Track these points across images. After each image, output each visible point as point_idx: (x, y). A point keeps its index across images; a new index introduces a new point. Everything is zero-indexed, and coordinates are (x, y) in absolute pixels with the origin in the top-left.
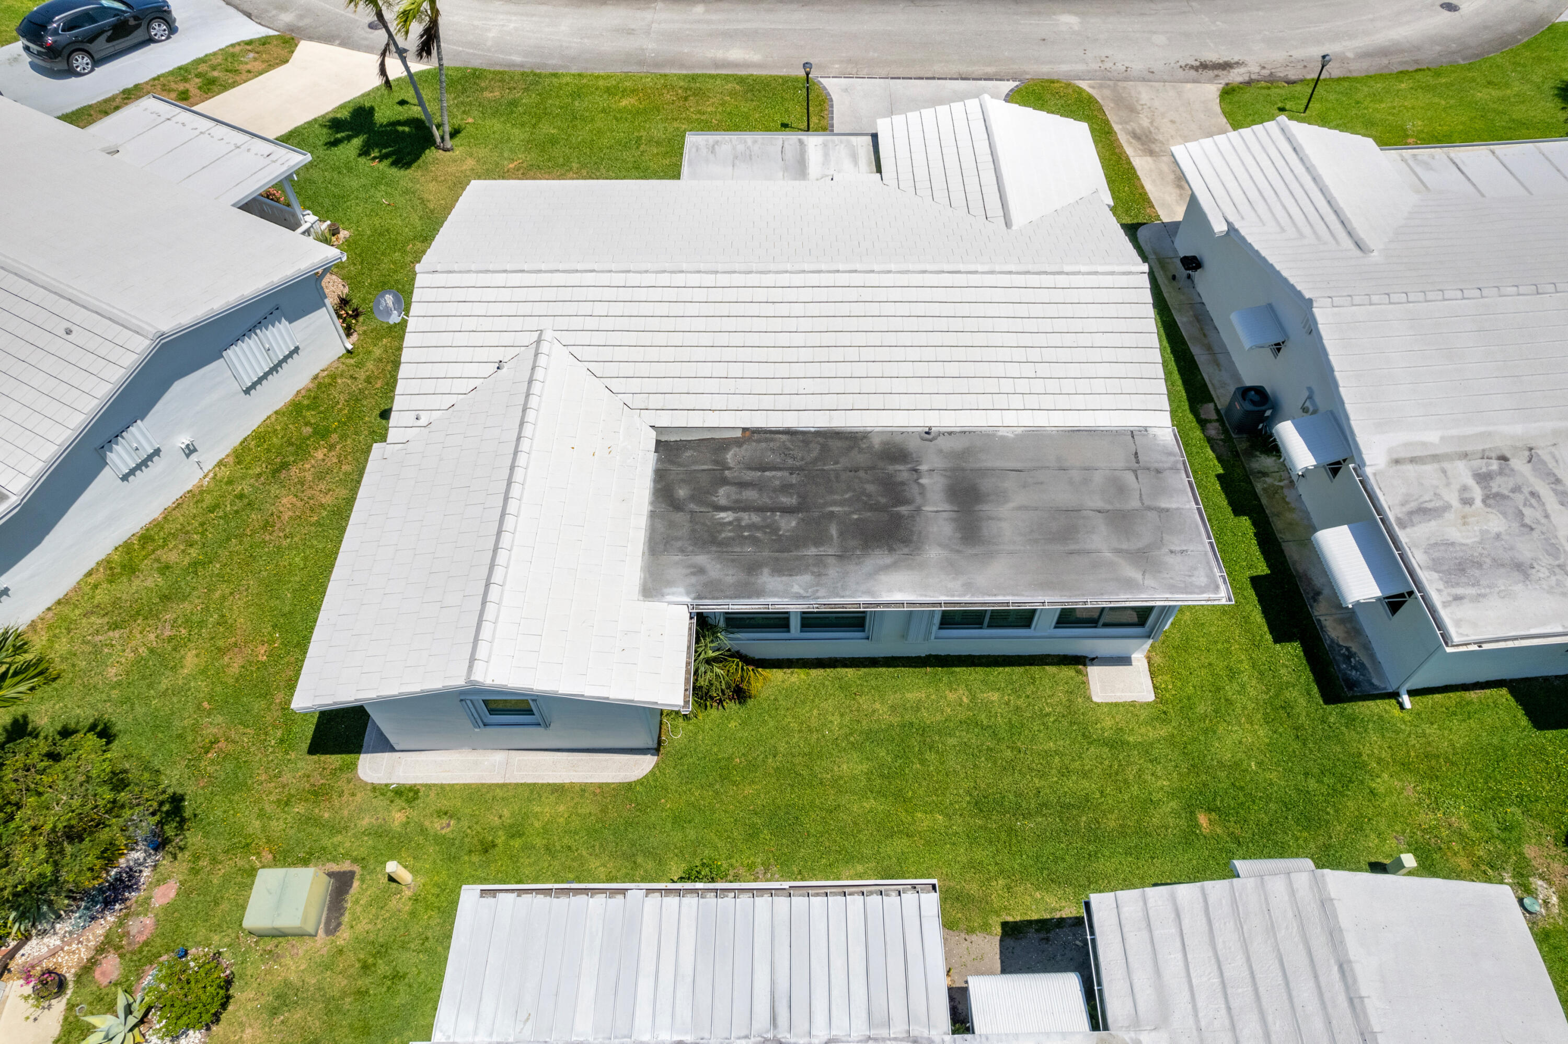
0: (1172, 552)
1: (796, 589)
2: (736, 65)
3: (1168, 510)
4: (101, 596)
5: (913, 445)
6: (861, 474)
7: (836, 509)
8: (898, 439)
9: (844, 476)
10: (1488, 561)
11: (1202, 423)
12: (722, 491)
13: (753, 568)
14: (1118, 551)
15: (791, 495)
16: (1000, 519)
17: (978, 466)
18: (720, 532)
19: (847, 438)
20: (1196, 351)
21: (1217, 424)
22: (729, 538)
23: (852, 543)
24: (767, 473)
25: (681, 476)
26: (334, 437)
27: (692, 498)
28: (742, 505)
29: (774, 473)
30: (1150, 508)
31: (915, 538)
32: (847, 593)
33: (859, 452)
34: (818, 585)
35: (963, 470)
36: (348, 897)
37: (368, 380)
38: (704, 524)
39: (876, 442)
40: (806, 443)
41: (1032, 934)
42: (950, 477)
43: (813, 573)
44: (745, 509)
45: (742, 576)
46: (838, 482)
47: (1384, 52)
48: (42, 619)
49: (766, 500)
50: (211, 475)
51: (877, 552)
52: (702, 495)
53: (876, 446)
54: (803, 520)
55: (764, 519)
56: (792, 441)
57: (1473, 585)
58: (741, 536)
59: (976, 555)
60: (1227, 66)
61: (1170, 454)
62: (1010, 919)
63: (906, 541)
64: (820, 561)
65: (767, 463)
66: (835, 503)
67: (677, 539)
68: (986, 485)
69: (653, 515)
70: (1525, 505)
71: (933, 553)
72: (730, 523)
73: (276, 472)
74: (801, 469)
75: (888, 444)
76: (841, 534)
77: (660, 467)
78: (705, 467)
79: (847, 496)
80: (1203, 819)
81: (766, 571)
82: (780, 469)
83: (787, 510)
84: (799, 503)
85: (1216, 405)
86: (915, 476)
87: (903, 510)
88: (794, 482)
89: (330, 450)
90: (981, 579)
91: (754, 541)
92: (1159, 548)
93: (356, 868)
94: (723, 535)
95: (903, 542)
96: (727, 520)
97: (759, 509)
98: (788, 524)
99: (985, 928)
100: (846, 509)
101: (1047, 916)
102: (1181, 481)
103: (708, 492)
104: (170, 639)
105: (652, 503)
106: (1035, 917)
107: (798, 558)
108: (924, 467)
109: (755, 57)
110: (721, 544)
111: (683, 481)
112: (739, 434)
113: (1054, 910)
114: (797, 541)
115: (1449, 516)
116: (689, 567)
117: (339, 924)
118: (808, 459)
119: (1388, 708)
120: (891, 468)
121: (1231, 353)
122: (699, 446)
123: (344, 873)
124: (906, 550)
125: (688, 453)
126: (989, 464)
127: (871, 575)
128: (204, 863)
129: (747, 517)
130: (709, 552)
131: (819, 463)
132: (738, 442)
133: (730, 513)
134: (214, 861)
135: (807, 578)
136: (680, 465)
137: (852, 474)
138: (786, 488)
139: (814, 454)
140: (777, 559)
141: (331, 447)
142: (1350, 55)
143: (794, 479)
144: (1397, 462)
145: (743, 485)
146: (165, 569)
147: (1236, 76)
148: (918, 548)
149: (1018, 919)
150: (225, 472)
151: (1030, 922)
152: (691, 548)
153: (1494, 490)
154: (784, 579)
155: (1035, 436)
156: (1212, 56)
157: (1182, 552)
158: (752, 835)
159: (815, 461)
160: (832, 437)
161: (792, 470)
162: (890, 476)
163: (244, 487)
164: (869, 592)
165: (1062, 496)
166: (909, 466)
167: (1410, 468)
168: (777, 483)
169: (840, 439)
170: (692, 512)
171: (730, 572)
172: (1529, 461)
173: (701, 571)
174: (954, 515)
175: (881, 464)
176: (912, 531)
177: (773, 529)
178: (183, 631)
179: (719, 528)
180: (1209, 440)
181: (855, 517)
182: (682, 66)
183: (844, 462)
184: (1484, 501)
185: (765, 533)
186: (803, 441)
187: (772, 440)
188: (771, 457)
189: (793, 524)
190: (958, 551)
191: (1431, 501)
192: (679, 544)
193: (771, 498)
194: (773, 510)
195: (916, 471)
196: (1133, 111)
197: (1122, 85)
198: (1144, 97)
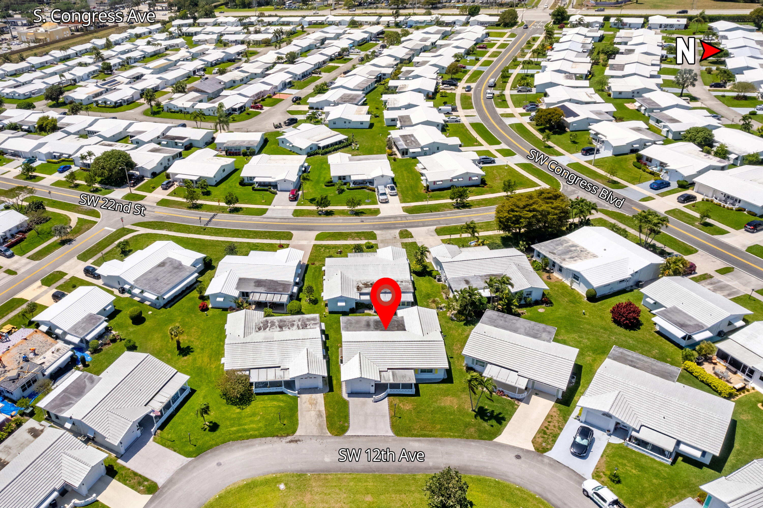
2: (415, 441)
3: (345, 324)
12: (397, 325)
14: (351, 320)
16: (365, 323)
17: (367, 328)
18: (396, 322)
19: (383, 330)
25: (402, 325)
28: (394, 324)
30: (347, 324)
39: (379, 330)
42: (370, 327)
47: (248, 446)
51: (378, 320)
52: (399, 325)
57: (314, 318)
59: (367, 320)
60: (291, 441)
65: (392, 328)
68: (366, 326)
69: (404, 323)
70: (303, 324)
71: (372, 320)
75: (377, 330)
77: (405, 327)
78: (399, 328)
82: (390, 328)
92: (347, 321)
108: (373, 328)
109: (411, 443)
116: (399, 319)
126: (365, 328)
136: (402, 327)
142: (257, 445)
144: (316, 328)
145: (394, 326)
147: (289, 438)
153: (306, 325)
156: (293, 445)
162: (377, 327)
165: (357, 325)
166: (375, 328)
168: (390, 326)
171: (394, 319)
176: (374, 322)
182: (429, 440)
184: (308, 324)
190: (369, 321)
191: (314, 325)
192: (400, 321)
196: (320, 425)
197: (319, 434)
198: (315, 430)
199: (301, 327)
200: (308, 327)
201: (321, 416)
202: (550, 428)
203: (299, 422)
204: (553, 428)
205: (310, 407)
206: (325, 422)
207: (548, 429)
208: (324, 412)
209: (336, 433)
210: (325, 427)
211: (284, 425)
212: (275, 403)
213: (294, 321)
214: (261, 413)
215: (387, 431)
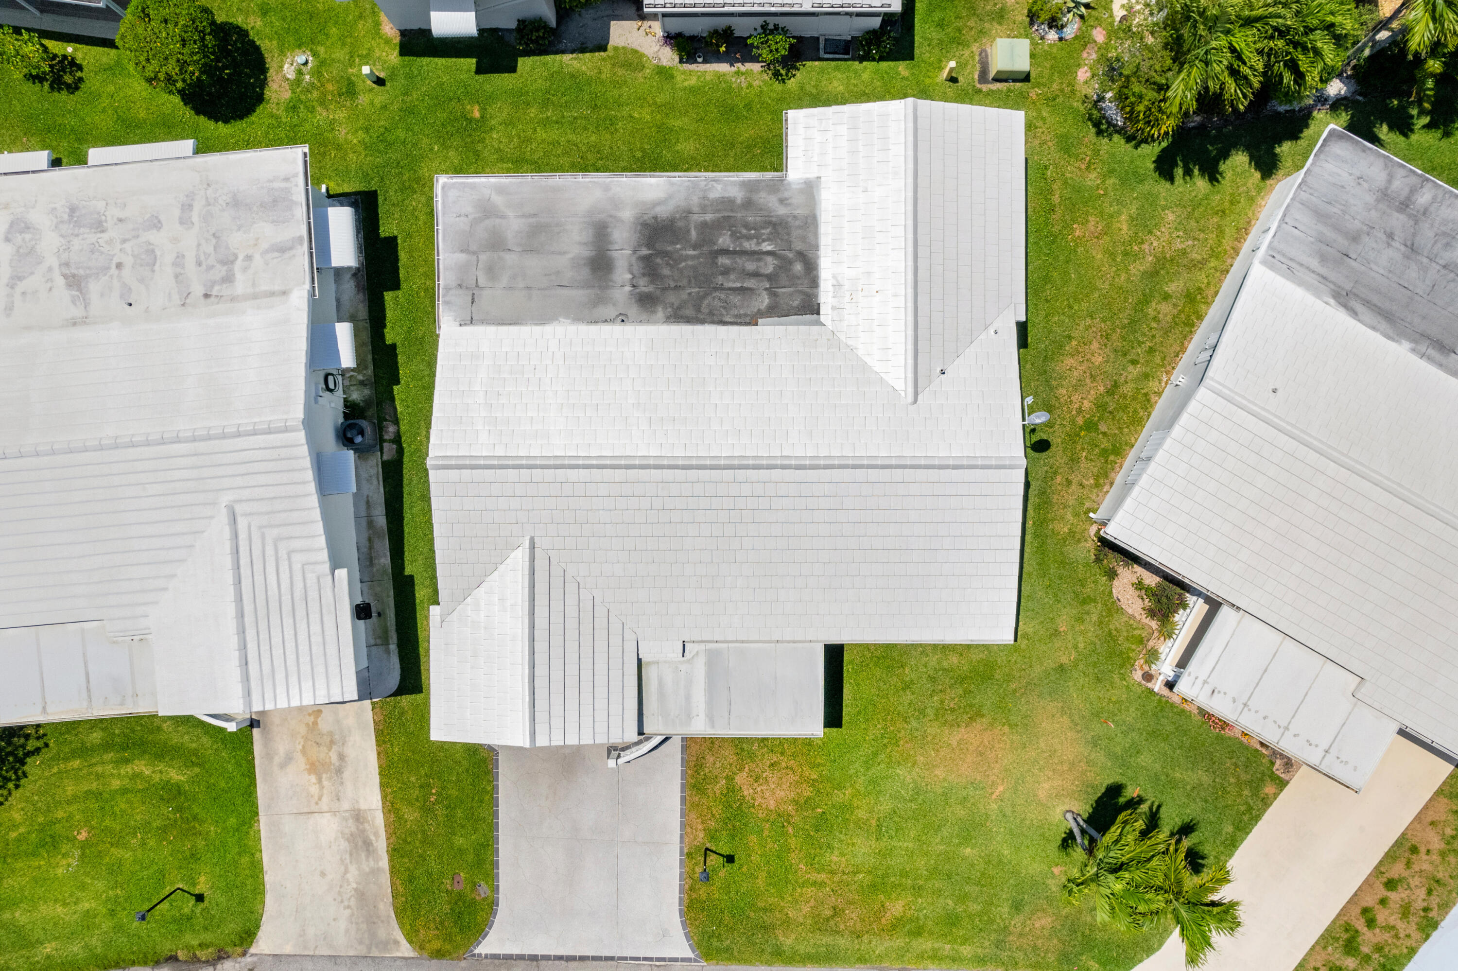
0: (467, 216)
1: (719, 187)
3: (462, 251)
4: (1201, 277)
5: (633, 310)
6: (672, 284)
7: (692, 253)
8: (644, 316)
9: (684, 282)
10: (255, 208)
11: (397, 440)
12: (770, 269)
13: (748, 204)
14: (503, 217)
15: (723, 265)
16: (580, 243)
17: (589, 291)
18: (771, 233)
19: (682, 317)
20: (381, 521)
21: (386, 437)
22: (764, 228)
23: (680, 224)
24: (739, 285)
25: (799, 282)
26: (1080, 421)
27: (790, 262)
28: (756, 256)
29: (734, 285)
30: (474, 253)
31: (639, 228)
32: (686, 184)
33: (673, 304)
34: (705, 191)
35: (600, 287)
36: (978, 69)
37: (1069, 483)
38: (782, 240)
39: (660, 314)
40: (711, 313)
41: (590, 45)
42: (611, 281)
43: (708, 199)
44: (753, 253)
45: (755, 197)
46: (689, 277)
48: (1233, 258)
49: (740, 261)
50: (1163, 384)
51: (665, 216)
52: (785, 264)
53: (660, 309)
54: (714, 244)
55: (741, 244)
56: (722, 315)
57: (272, 189)
58: (754, 231)
59: (599, 213)
61: (446, 303)
62: (602, 53)
63: (645, 225)
64: (704, 209)
65: (739, 294)
66: (693, 257)
67: (799, 227)
68: (586, 272)
69: (817, 247)
70: (209, 255)
71: (627, 215)
72: (764, 241)
73: (1116, 385)
74: (716, 289)
75: (652, 312)
76: (688, 231)
77: (815, 290)
78: (783, 290)
79: (683, 264)
80: (477, 114)
81: (739, 201)
82: (730, 289)
83: (725, 252)
84: (717, 258)
85: (382, 456)
86: (634, 281)
87: (645, 252)
88: (720, 277)
89: (1080, 408)
90: (598, 194)
91: (746, 226)
92: (475, 219)
93: (978, 86)
94: (768, 230)
95: (647, 224)
96: (766, 243)
97: (743, 253)
98: (724, 241)
99: (616, 49)
100: (684, 253)
101: (580, 55)
102: (445, 278)
103: (780, 267)
104: (1142, 243)
105: (818, 257)
106: (588, 55)
107: (718, 211)
108: (628, 288)
110: (770, 223)
111: (799, 278)
112: (760, 321)
113: (575, 59)
114: (717, 226)
115: (265, 245)
116: (790, 204)
117: (980, 54)
118: (709, 298)
119: (336, 188)
120: (650, 289)
121: (353, 516)
122: (788, 310)
123: (984, 83)
124: (646, 217)
125: (796, 303)
126: (581, 292)
127: (670, 197)
128: (1067, 90)
129: (753, 246)
130: (777, 216)
131: (702, 294)
132: (761, 314)
133: (764, 250)
134: (1062, 91)
135: (713, 195)
136: (801, 292)
137: (678, 284)
138: (726, 272)
139: (705, 303)
140: (732, 210)
141: (1080, 411)
143: (720, 279)
144: (284, 293)
145: (756, 275)
146: (1166, 297)
148: (637, 218)
149: (597, 54)
150: (1153, 385)
151: (591, 51)
152: (790, 219)
153: (225, 268)
154: (727, 195)
155: (543, 319)
157: (460, 216)
158: (748, 106)
159: (706, 295)
160: (692, 318)
161: (722, 288)
162: (652, 282)
163: (1134, 371)
164: (672, 184)
165: (534, 263)
166: (638, 291)
167: (277, 288)
168: (732, 277)
169: (687, 317)
170: (790, 250)
171: (762, 200)
172: (189, 293)
173: (782, 201)
174: (611, 247)
175: (658, 292)
176: (640, 233)
177: (736, 236)
178: (1136, 248)
179: (771, 236)
180: (396, 422)
181: (678, 246)
183: (684, 295)
184: (236, 258)
185: (740, 233)
186: (714, 315)
187: (736, 316)
188: (736, 299)
189: (721, 240)
190: (611, 216)
191: (273, 259)
192: (797, 223)
193: (736, 263)
194: (735, 252)
195: (634, 286)
196: (361, 895)
197: (362, 950)
198: (342, 925)
199: (198, 290)
200: (241, 285)
201: (368, 845)
202: (1382, 916)
203: (269, 878)
204: (1394, 920)
205: (314, 790)
206: (385, 879)
207: (1371, 923)
208: (379, 819)
209: (436, 945)
210: (386, 907)
211: (200, 898)
212: (142, 767)
213: (156, 224)
214: (83, 836)
215: (665, 934)
